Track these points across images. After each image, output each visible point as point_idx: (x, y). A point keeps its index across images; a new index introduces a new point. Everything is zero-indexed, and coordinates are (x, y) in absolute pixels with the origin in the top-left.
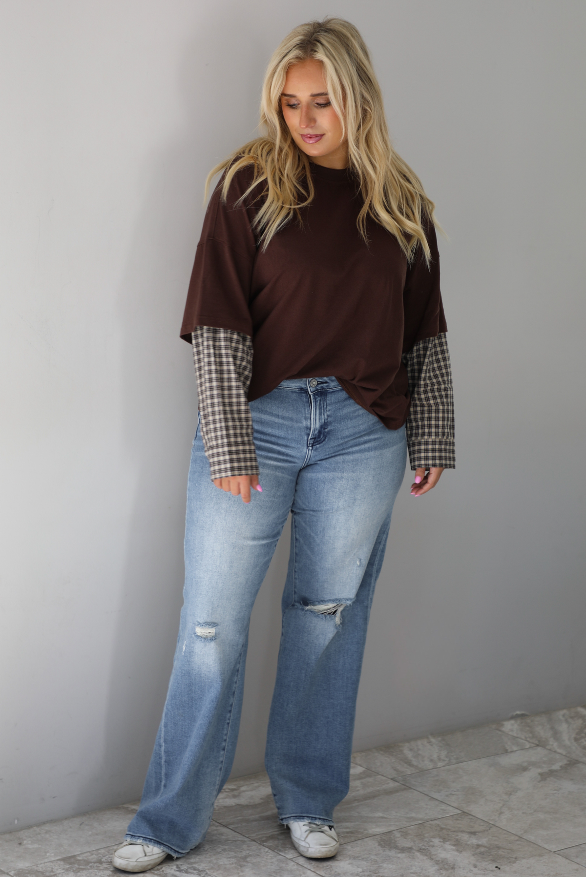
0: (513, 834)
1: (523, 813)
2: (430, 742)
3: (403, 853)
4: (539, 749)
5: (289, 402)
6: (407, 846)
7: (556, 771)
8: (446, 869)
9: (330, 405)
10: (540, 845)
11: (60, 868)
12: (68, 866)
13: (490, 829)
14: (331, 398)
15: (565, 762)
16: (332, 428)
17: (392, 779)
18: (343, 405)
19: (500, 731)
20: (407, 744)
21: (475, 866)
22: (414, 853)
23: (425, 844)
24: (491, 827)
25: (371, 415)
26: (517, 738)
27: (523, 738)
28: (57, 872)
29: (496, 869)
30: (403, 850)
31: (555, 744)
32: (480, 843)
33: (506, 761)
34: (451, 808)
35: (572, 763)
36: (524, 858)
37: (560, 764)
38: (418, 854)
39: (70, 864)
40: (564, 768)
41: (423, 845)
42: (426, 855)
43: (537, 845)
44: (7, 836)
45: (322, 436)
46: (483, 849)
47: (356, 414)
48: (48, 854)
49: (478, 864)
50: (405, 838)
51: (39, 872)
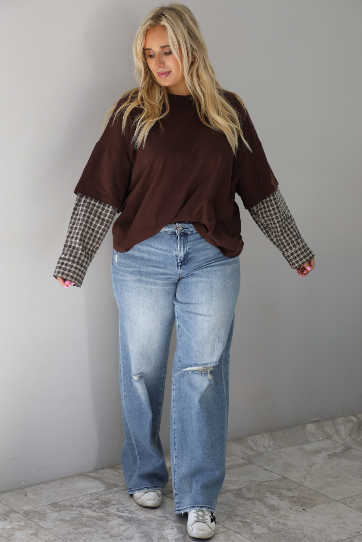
0: (313, 490)
1: (319, 478)
2: (263, 436)
3: (248, 501)
4: (328, 440)
5: (165, 240)
6: (251, 497)
7: (338, 453)
8: (274, 511)
9: (190, 242)
10: (329, 496)
11: (49, 510)
12: (53, 508)
13: (299, 487)
14: (190, 238)
15: (343, 448)
16: (192, 256)
17: (241, 458)
18: (198, 242)
19: (304, 430)
20: (250, 438)
21: (291, 509)
22: (255, 501)
23: (262, 496)
24: (300, 486)
25: (216, 248)
26: (315, 434)
27: (318, 434)
28: (48, 512)
29: (303, 510)
30: (248, 499)
31: (337, 438)
32: (293, 495)
33: (308, 447)
34: (276, 475)
35: (347, 449)
36: (319, 504)
37: (340, 449)
38: (257, 502)
39: (55, 507)
40: (343, 452)
41: (260, 497)
42: (262, 502)
43: (327, 496)
44: (18, 491)
45: (186, 261)
46: (295, 499)
47: (206, 248)
48: (42, 502)
49: (292, 507)
50: (250, 492)
51: (37, 512)
